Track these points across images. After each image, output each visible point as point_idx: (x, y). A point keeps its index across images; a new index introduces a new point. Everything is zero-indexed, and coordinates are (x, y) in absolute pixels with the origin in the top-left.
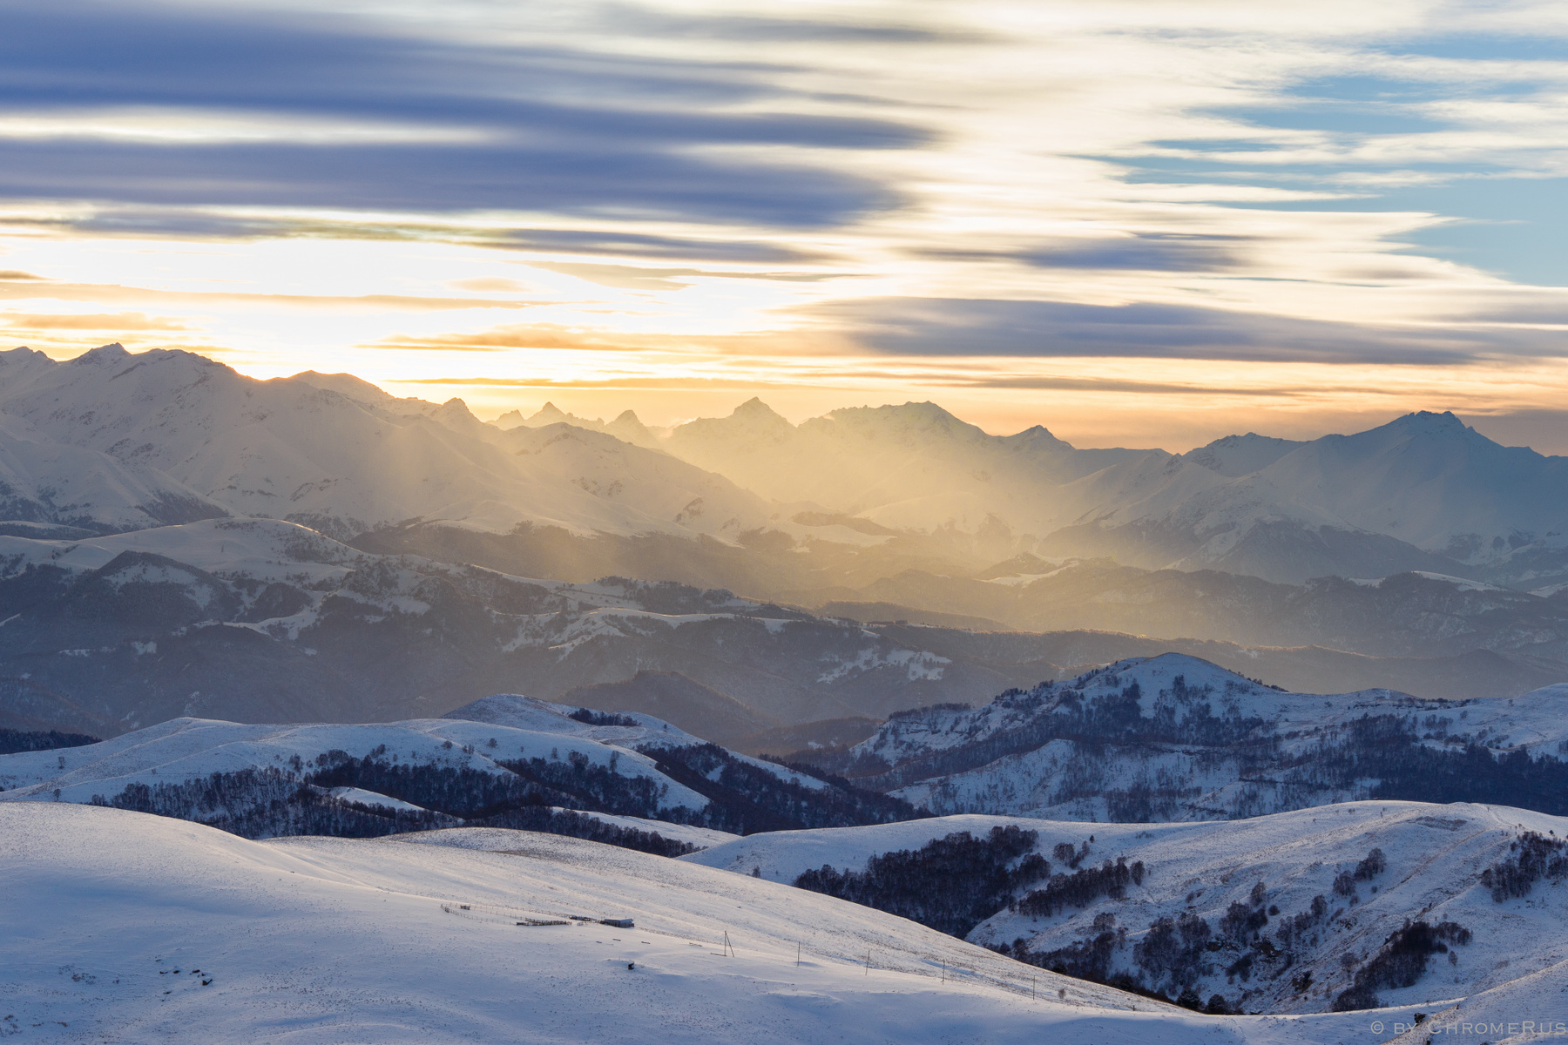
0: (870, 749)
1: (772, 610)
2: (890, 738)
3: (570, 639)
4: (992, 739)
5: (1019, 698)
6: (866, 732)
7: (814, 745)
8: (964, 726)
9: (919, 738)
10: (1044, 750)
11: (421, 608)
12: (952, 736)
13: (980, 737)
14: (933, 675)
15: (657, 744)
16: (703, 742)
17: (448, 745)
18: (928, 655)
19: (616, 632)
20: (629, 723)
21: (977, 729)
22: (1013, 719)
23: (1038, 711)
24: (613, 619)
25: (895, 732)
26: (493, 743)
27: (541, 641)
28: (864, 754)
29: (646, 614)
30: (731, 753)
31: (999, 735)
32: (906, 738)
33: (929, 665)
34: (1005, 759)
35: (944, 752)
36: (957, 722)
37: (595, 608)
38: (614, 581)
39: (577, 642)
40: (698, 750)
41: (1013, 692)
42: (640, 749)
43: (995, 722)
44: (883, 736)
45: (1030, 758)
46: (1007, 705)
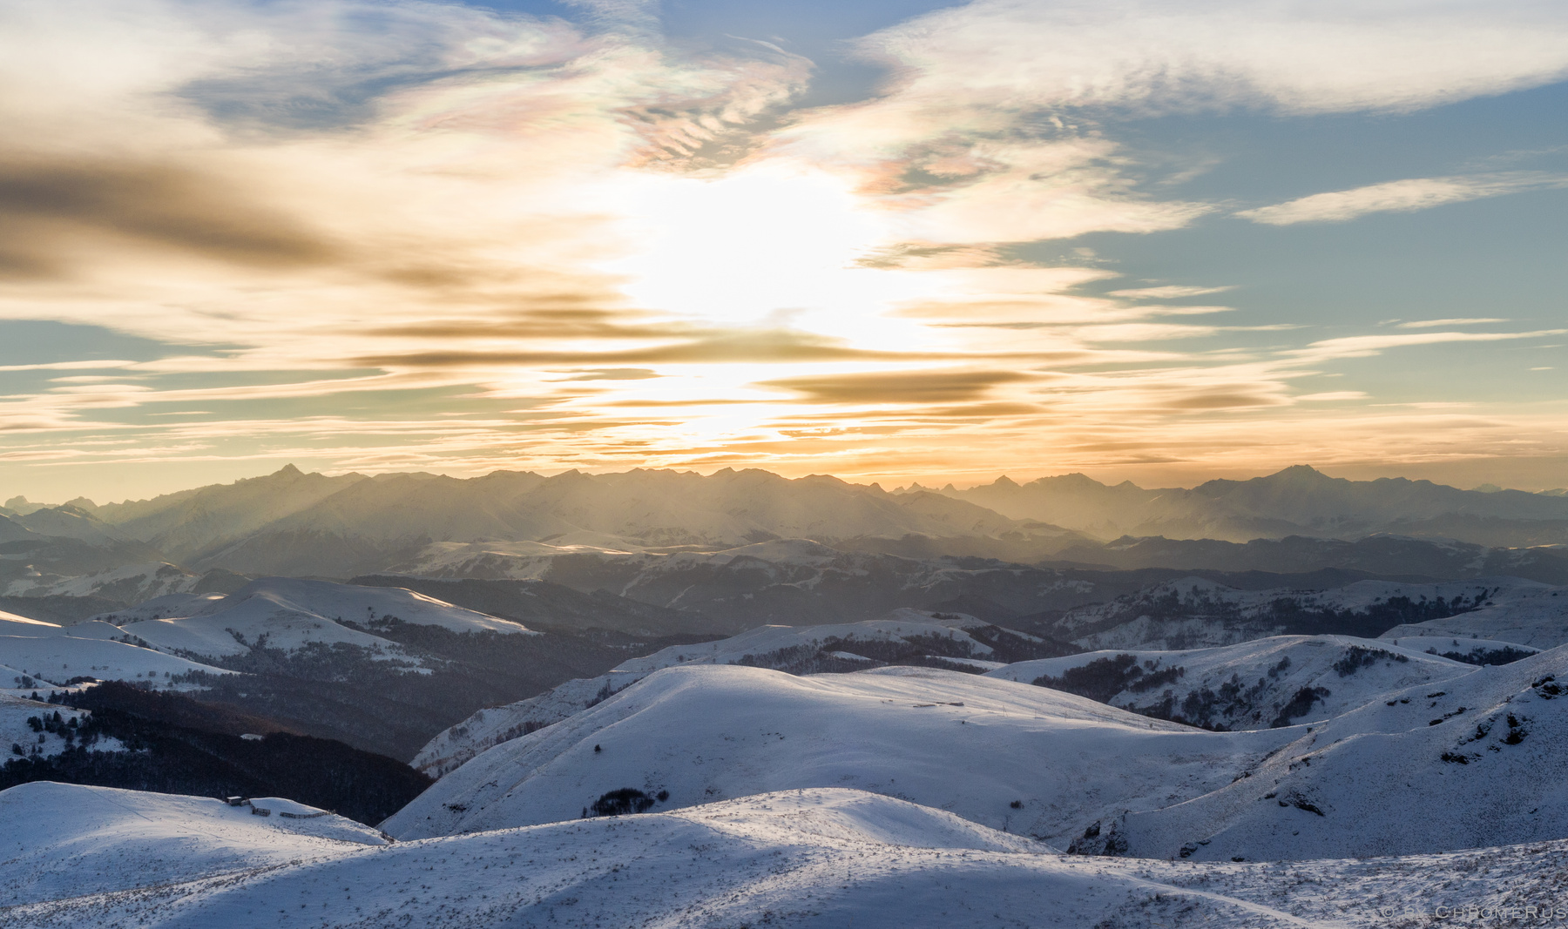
0: (1062, 624)
1: (1016, 566)
2: (1070, 618)
3: (930, 583)
4: (1114, 617)
5: (1125, 598)
6: (1060, 617)
7: (1037, 623)
8: (1102, 612)
9: (1083, 618)
10: (1137, 620)
11: (865, 573)
12: (1097, 616)
13: (1109, 616)
14: (1087, 590)
15: (970, 626)
16: (989, 624)
17: (880, 631)
18: (1084, 582)
19: (949, 579)
20: (957, 618)
21: (1107, 613)
22: (1124, 607)
23: (1134, 604)
24: (948, 574)
25: (1072, 616)
26: (899, 630)
27: (917, 584)
28: (1059, 627)
29: (962, 571)
30: (1002, 629)
31: (1117, 615)
32: (1076, 618)
33: (1085, 586)
34: (1120, 625)
35: (1094, 624)
36: (1099, 610)
37: (939, 569)
38: (947, 557)
39: (932, 584)
40: (986, 628)
42: (963, 629)
43: (1116, 609)
44: (1067, 618)
45: (1131, 624)
46: (1120, 602)
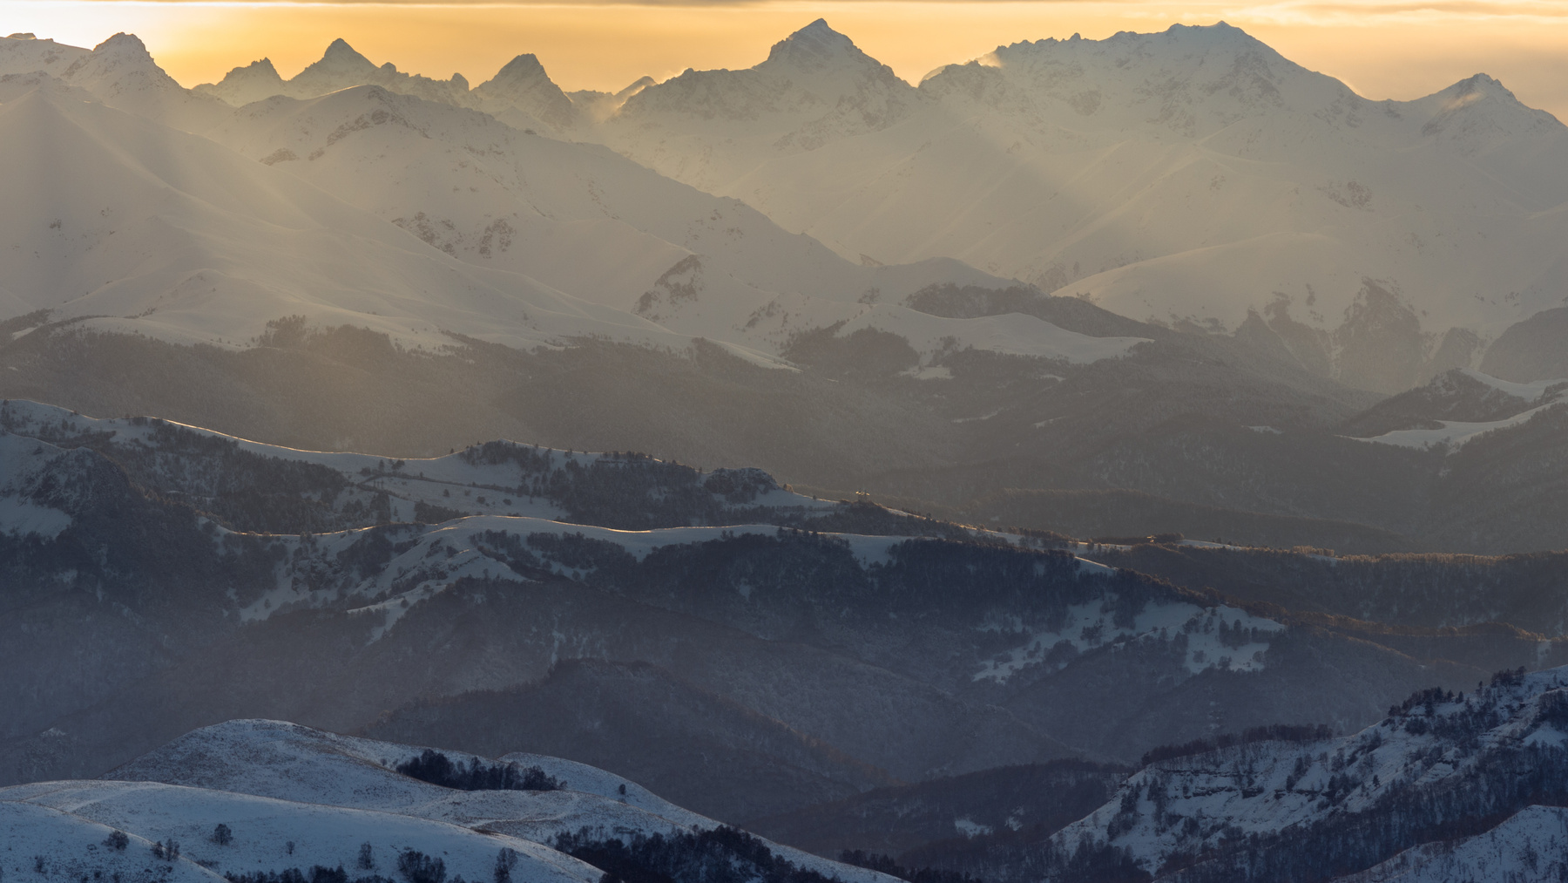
0: (1100, 835)
1: (867, 516)
2: (1146, 808)
3: (397, 590)
4: (1383, 806)
5: (1446, 710)
6: (1089, 799)
7: (968, 827)
8: (1317, 777)
10: (1506, 830)
12: (1291, 801)
14: (1244, 660)
15: (604, 831)
16: (710, 825)
17: (119, 842)
18: (1230, 615)
19: (503, 570)
24: (497, 542)
25: (1157, 793)
26: (222, 835)
27: (331, 595)
28: (1085, 848)
29: (573, 528)
30: (776, 850)
31: (1399, 796)
33: (1233, 637)
34: (1414, 853)
35: (1272, 839)
36: (1301, 769)
37: (455, 515)
38: (496, 453)
40: (697, 843)
41: (1433, 697)
42: (565, 844)
43: (1391, 765)
44: (1129, 805)
45: (1474, 849)
46: (1416, 728)
